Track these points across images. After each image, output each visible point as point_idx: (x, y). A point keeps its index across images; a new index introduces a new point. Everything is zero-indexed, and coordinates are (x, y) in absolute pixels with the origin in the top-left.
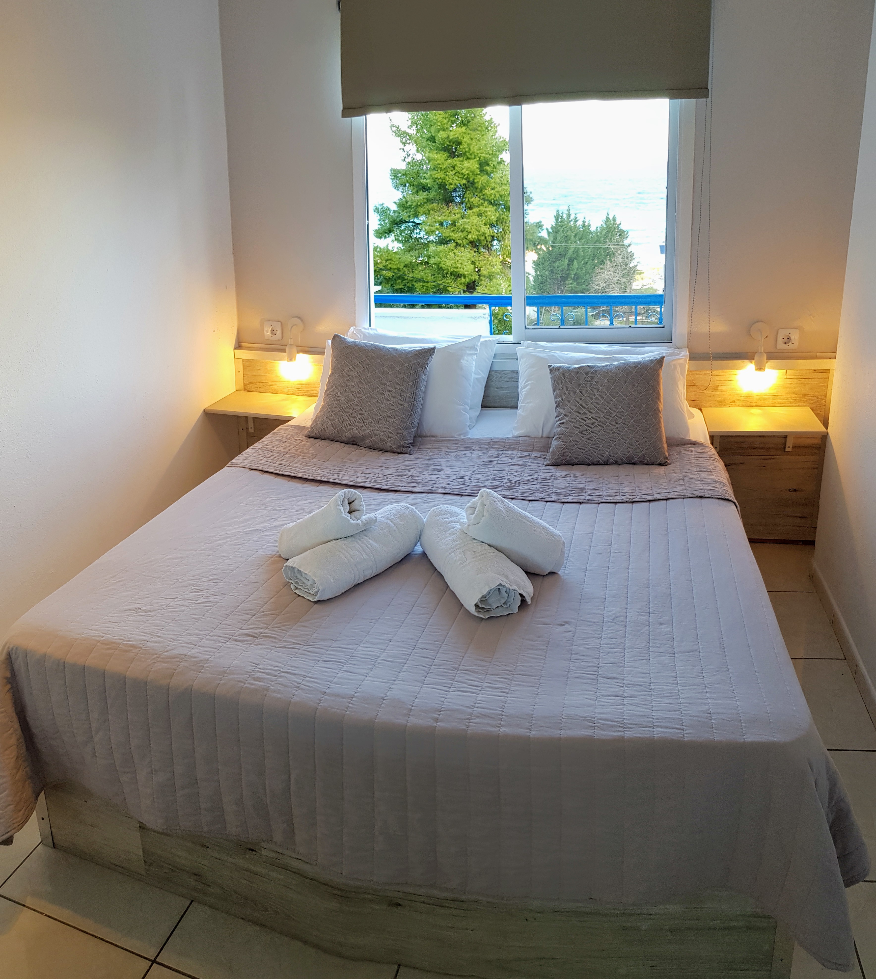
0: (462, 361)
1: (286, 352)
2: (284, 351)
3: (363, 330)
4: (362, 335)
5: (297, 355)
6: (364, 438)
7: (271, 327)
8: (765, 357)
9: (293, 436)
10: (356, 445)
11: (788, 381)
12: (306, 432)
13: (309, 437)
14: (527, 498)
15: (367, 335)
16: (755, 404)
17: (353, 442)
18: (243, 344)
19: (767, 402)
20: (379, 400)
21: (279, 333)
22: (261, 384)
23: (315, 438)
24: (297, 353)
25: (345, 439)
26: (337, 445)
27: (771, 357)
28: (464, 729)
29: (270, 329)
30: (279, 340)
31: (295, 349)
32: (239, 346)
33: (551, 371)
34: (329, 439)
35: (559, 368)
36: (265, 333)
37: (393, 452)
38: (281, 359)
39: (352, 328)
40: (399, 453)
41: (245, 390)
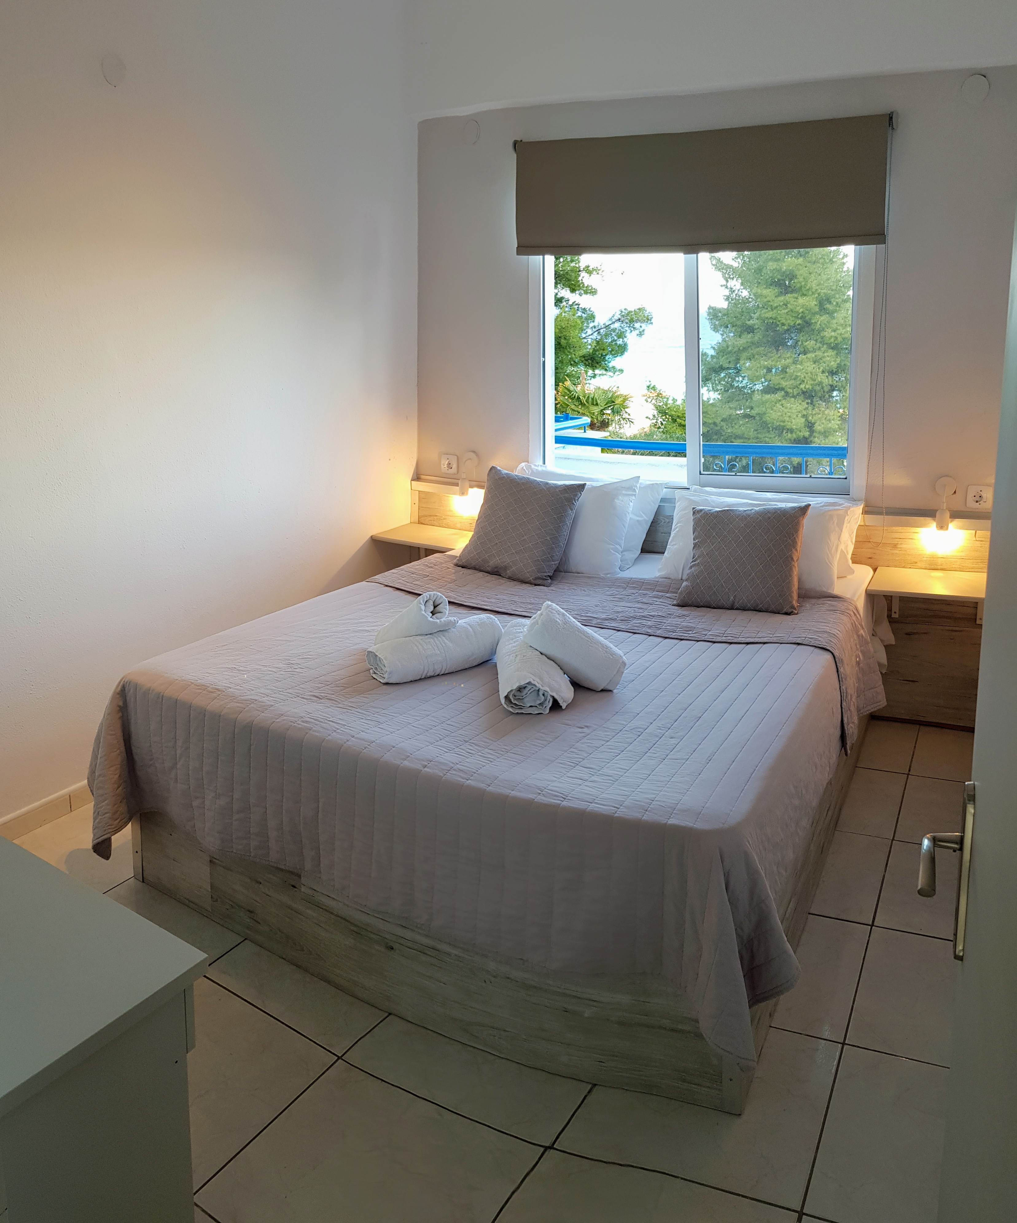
0: (616, 501)
1: (458, 486)
2: (457, 485)
3: (533, 466)
4: (530, 471)
5: (470, 490)
6: (505, 568)
7: (448, 461)
8: (948, 514)
9: (442, 563)
10: (500, 575)
11: (978, 544)
12: (455, 561)
13: (457, 565)
14: (632, 631)
15: (535, 471)
16: (939, 567)
17: (496, 572)
18: (423, 477)
19: (954, 566)
20: (523, 531)
21: (454, 466)
22: (435, 517)
23: (462, 567)
24: (470, 487)
25: (489, 569)
26: (481, 574)
27: (956, 515)
29: (447, 463)
30: (455, 474)
31: (467, 484)
32: (417, 477)
33: (694, 513)
34: (475, 568)
35: (701, 510)
36: (442, 466)
37: (531, 584)
38: (454, 494)
39: (523, 464)
40: (536, 585)
41: (420, 522)
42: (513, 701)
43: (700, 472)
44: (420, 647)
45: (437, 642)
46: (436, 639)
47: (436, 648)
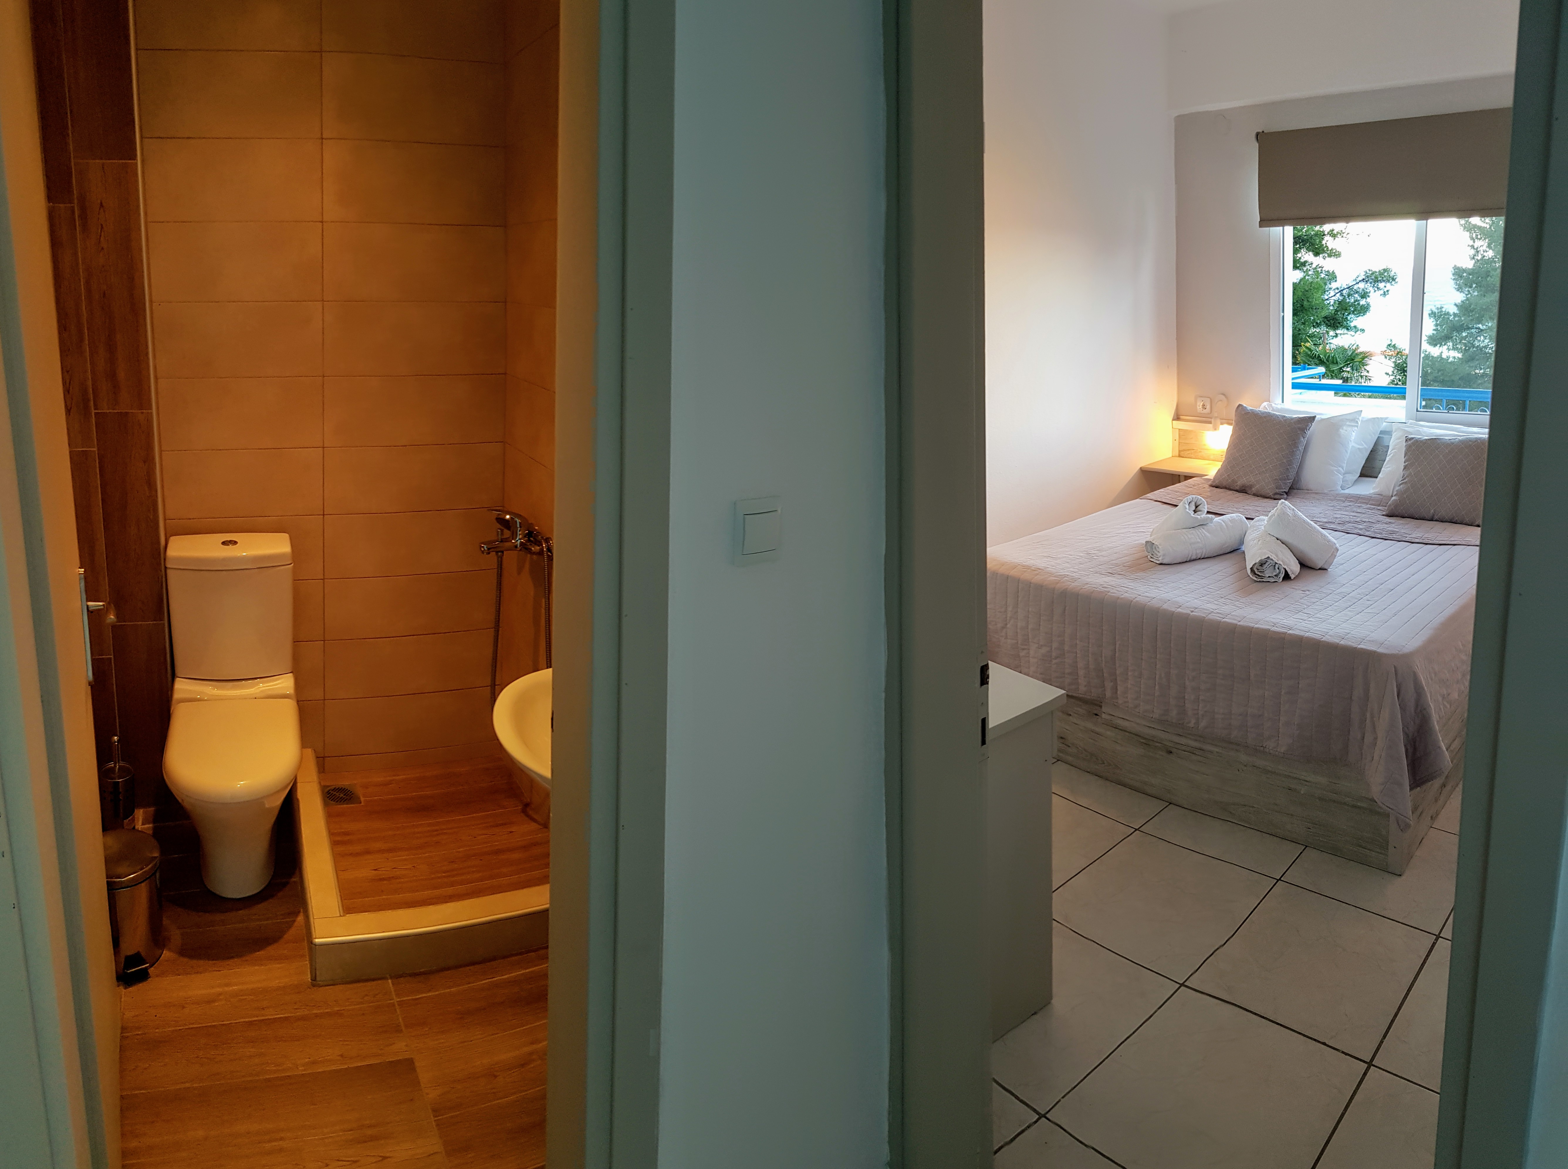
0: (1340, 429)
1: (1211, 424)
2: (1210, 423)
3: (1273, 405)
4: (1271, 408)
5: (1221, 426)
6: (1251, 487)
7: (1203, 402)
9: (1199, 484)
10: (1246, 493)
12: (1210, 483)
13: (1212, 486)
15: (1274, 408)
17: (1243, 490)
18: (1182, 417)
20: (1265, 455)
21: (1208, 407)
22: (1192, 451)
23: (1216, 487)
24: (1220, 424)
25: (1237, 488)
26: (1231, 492)
28: (1204, 617)
29: (1202, 404)
30: (1208, 414)
31: (1219, 421)
32: (1177, 417)
33: (1406, 440)
34: (1225, 488)
35: (1413, 438)
36: (1198, 407)
37: (1271, 498)
38: (1208, 430)
39: (1265, 404)
40: (1275, 499)
41: (1180, 456)
42: (1256, 572)
43: (1417, 409)
44: (1186, 537)
45: (1199, 533)
46: (1197, 530)
47: (1197, 538)
